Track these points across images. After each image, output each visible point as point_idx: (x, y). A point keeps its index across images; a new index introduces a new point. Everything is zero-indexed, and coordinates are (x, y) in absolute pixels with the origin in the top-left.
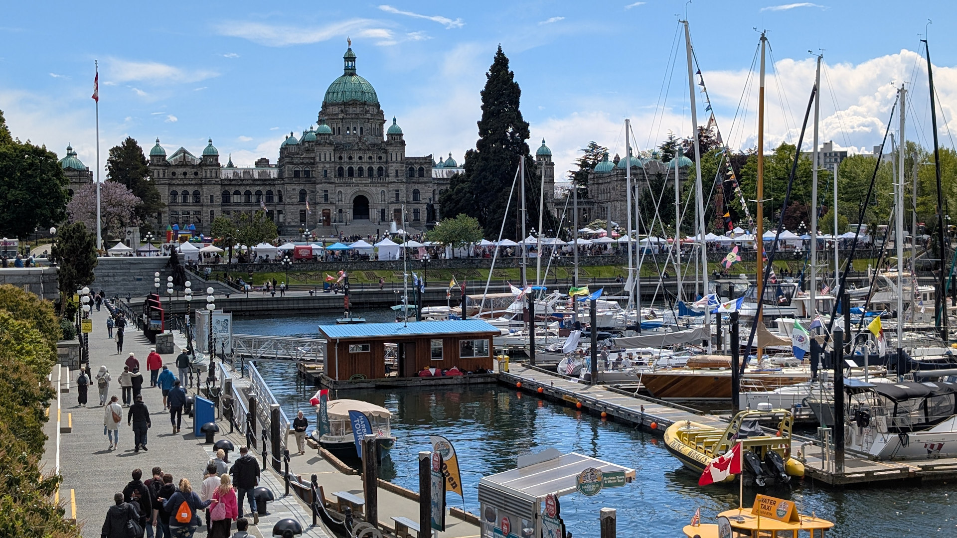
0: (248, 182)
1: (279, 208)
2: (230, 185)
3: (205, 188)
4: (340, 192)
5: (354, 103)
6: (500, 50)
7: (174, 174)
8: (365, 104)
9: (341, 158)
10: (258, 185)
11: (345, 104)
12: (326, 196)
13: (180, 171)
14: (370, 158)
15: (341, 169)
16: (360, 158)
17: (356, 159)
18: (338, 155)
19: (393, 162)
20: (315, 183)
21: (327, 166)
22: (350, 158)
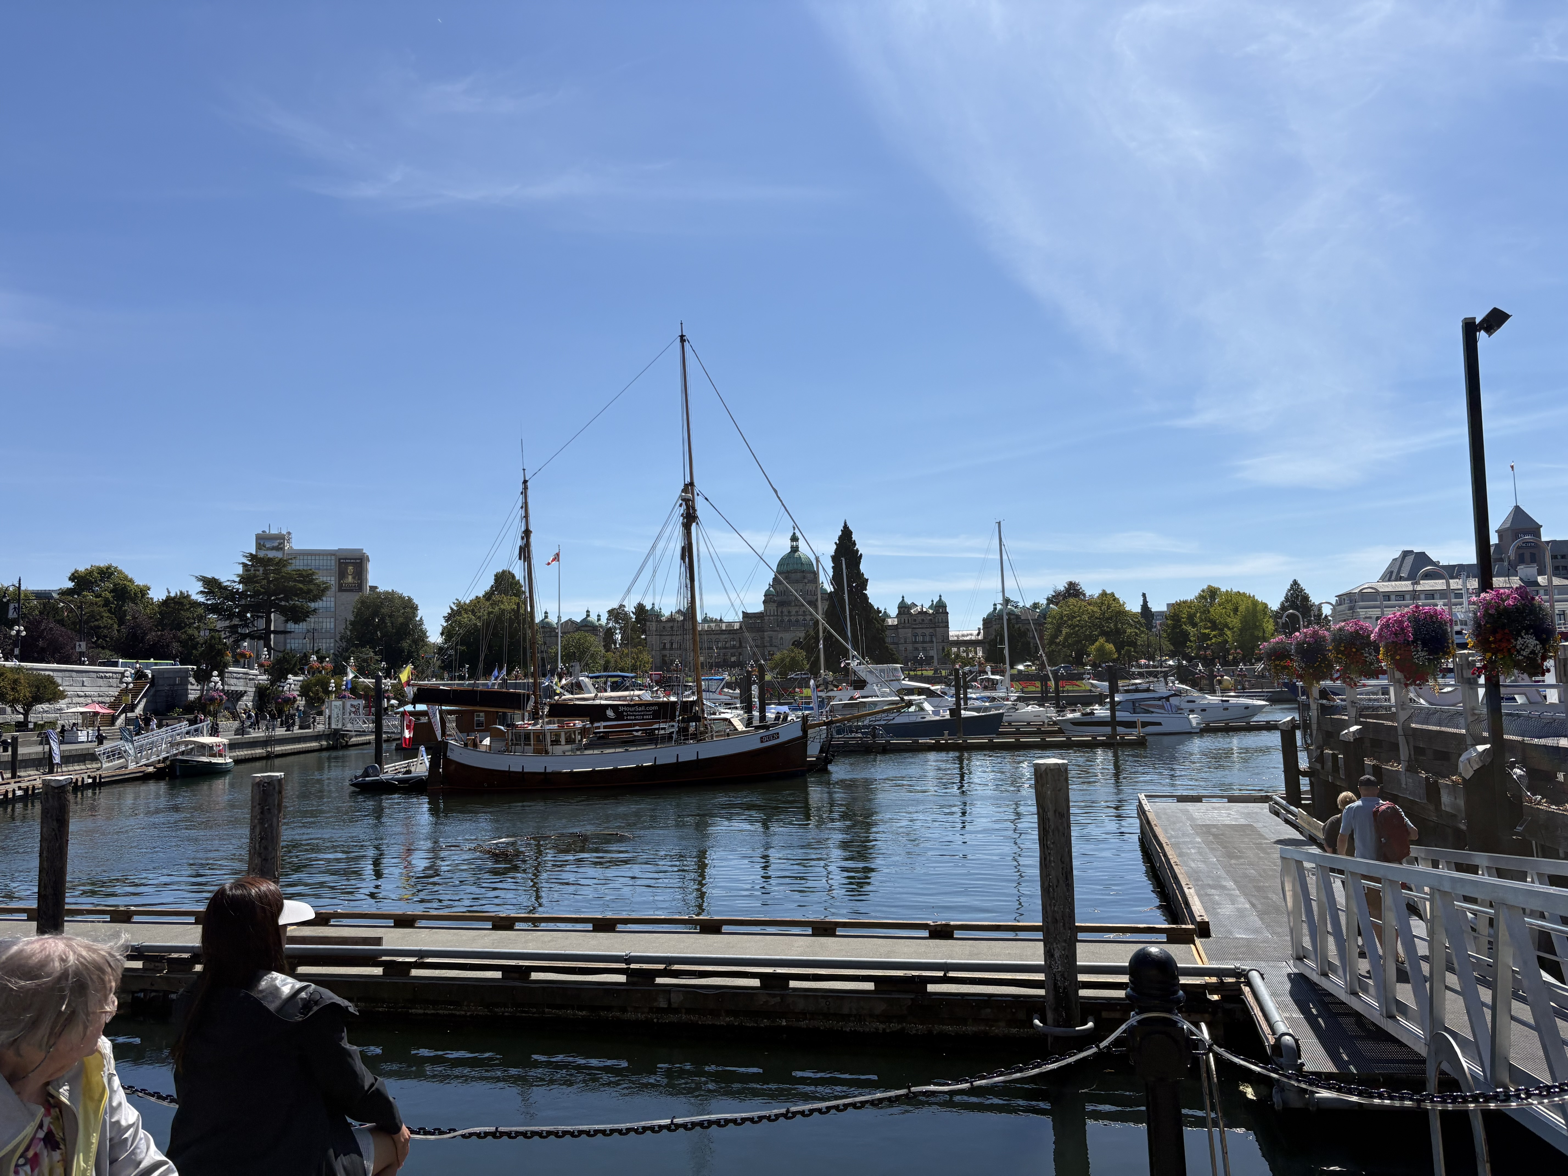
0: (717, 632)
1: (740, 650)
2: (705, 634)
4: (782, 638)
5: (796, 571)
6: (845, 523)
7: (664, 627)
8: (803, 572)
9: (782, 612)
10: (725, 634)
11: (788, 572)
12: (771, 640)
13: (671, 624)
14: (804, 612)
15: (782, 621)
16: (797, 612)
17: (793, 613)
18: (780, 610)
20: (763, 631)
21: (772, 618)
22: (789, 612)
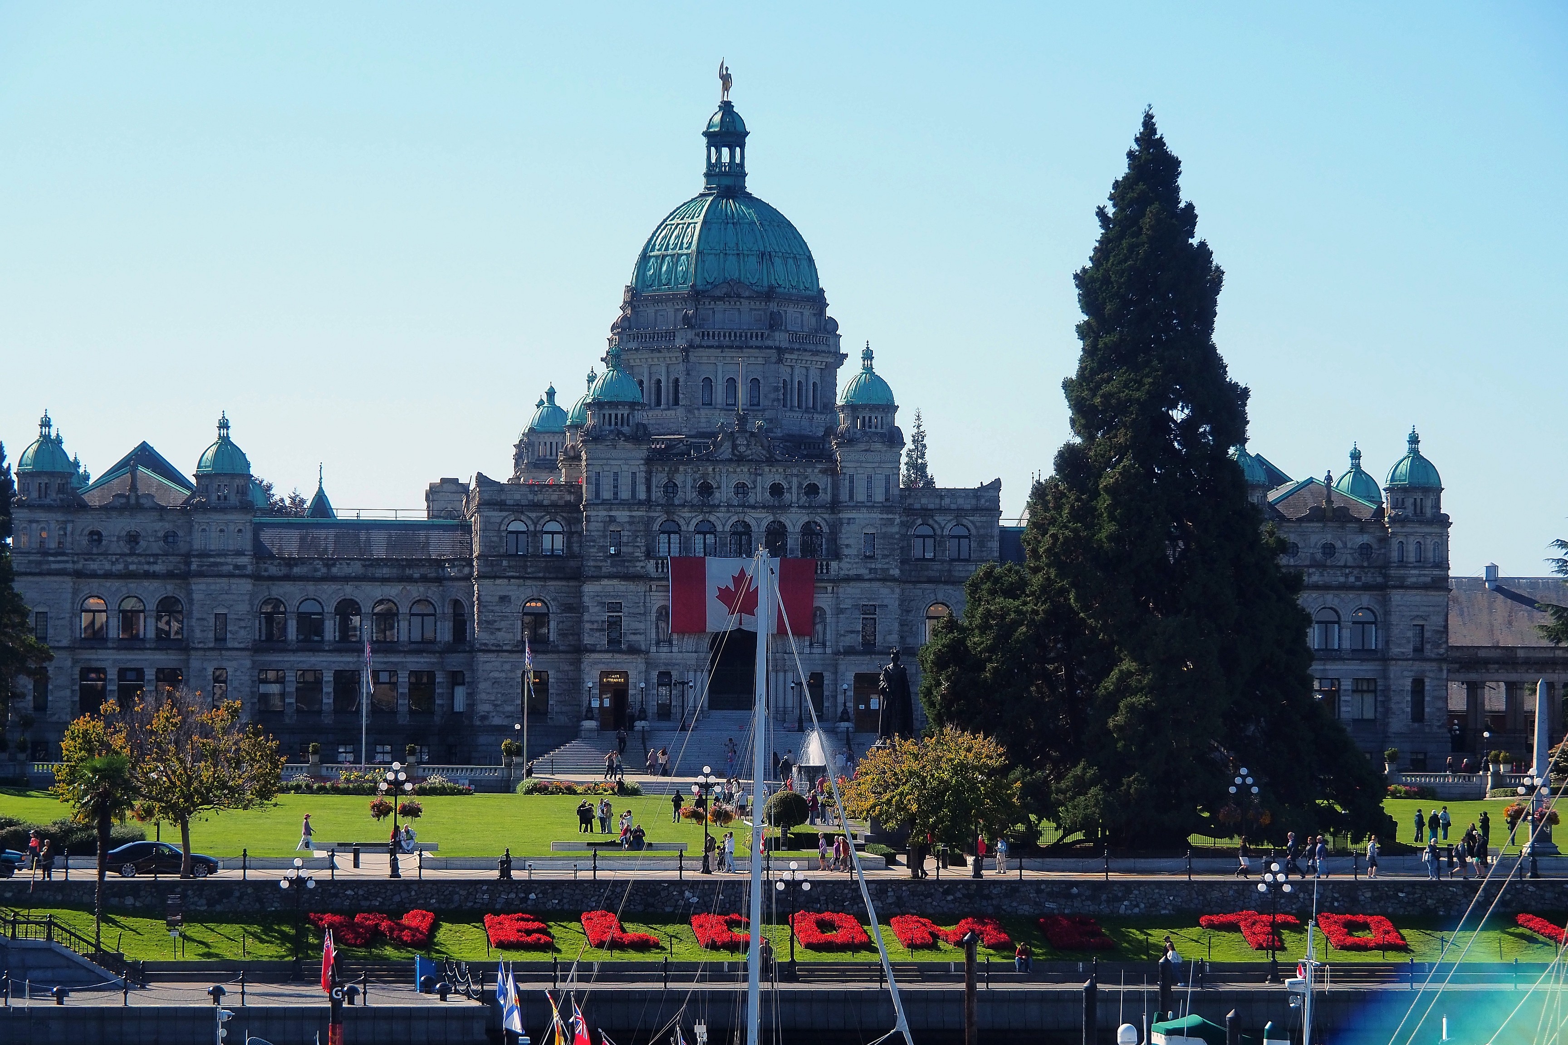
0: (347, 570)
1: (454, 663)
2: (287, 578)
3: (199, 587)
4: (664, 612)
5: (730, 294)
7: (95, 537)
8: (768, 296)
9: (671, 488)
10: (384, 580)
11: (697, 296)
12: (614, 624)
13: (118, 528)
14: (776, 490)
15: (672, 529)
16: (741, 490)
17: (724, 493)
18: (660, 480)
19: (858, 506)
20: (577, 576)
21: (622, 515)
22: (706, 490)
